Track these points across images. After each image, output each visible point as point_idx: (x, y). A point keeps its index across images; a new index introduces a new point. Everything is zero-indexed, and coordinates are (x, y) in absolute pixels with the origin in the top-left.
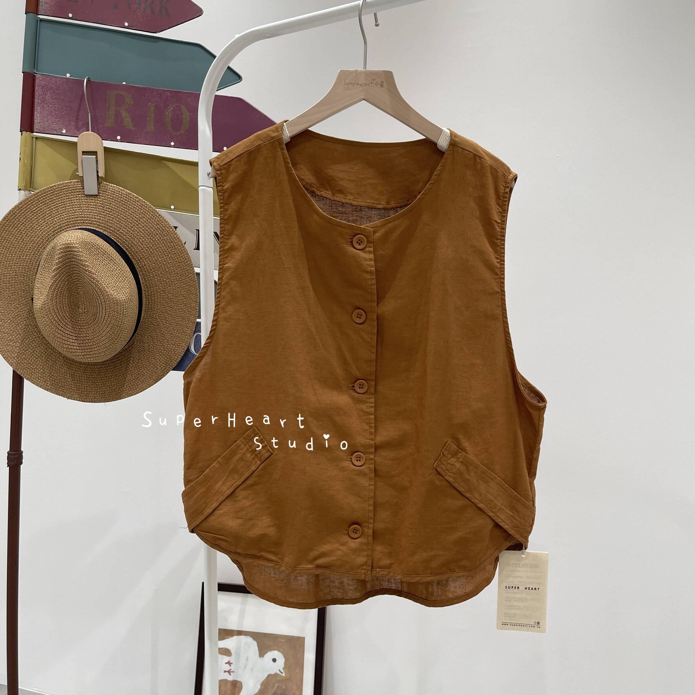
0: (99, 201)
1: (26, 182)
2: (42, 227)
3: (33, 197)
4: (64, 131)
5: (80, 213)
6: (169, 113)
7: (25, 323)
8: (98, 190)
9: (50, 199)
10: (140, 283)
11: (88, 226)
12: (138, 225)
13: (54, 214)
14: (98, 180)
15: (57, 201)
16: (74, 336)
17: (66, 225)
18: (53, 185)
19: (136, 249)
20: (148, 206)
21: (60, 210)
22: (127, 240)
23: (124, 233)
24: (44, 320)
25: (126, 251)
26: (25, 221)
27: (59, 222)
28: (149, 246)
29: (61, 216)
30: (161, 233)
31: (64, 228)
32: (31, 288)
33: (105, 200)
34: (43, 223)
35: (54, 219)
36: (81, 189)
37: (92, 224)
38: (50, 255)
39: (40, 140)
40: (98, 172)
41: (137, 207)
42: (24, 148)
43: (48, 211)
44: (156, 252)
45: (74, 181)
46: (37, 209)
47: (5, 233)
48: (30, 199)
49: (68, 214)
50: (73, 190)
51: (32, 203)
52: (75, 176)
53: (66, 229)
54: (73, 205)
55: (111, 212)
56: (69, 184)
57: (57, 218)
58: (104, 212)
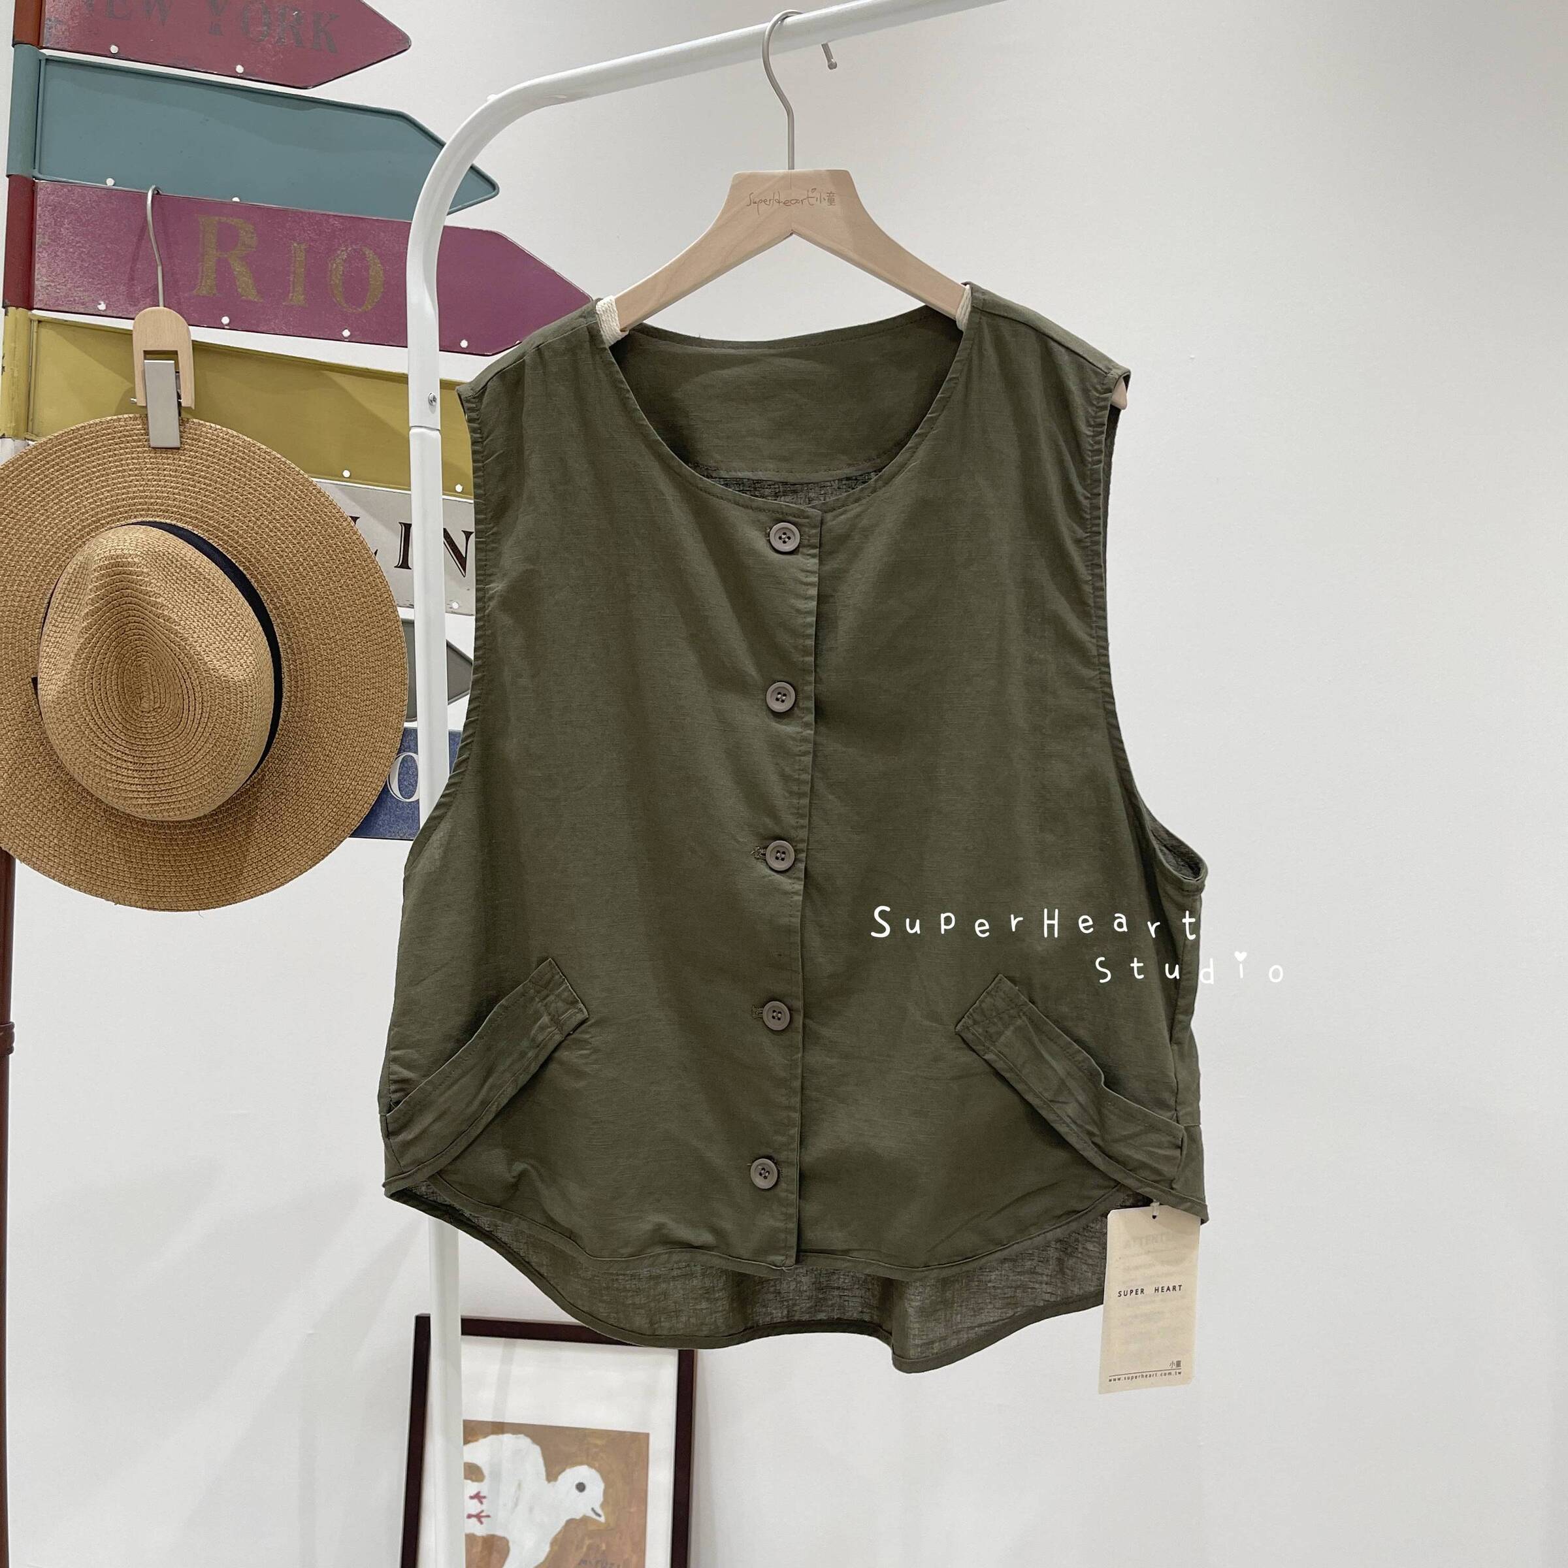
0: (182, 460)
1: (17, 421)
2: (54, 519)
3: (34, 453)
4: (102, 307)
5: (141, 488)
6: (337, 266)
7: (17, 735)
8: (181, 437)
9: (73, 456)
10: (277, 643)
11: (158, 517)
12: (270, 514)
13: (81, 490)
14: (180, 414)
15: (88, 462)
16: (131, 762)
17: (110, 515)
18: (78, 426)
19: (267, 567)
20: (293, 471)
21: (96, 481)
22: (246, 548)
23: (241, 532)
24: (63, 727)
25: (245, 572)
26: (16, 507)
27: (93, 509)
28: (295, 561)
29: (97, 495)
30: (323, 531)
31: (104, 522)
32: (31, 656)
33: (196, 460)
34: (57, 510)
35: (82, 501)
36: (142, 435)
37: (167, 512)
38: (75, 582)
39: (50, 326)
40: (179, 397)
41: (268, 474)
42: (13, 345)
43: (68, 484)
44: (311, 573)
45: (126, 416)
46: (42, 480)
48: (26, 458)
49: (113, 490)
50: (125, 436)
51: (31, 466)
52: (126, 404)
53: (108, 523)
54: (125, 471)
55: (210, 485)
56: (115, 424)
57: (88, 499)
58: (194, 486)
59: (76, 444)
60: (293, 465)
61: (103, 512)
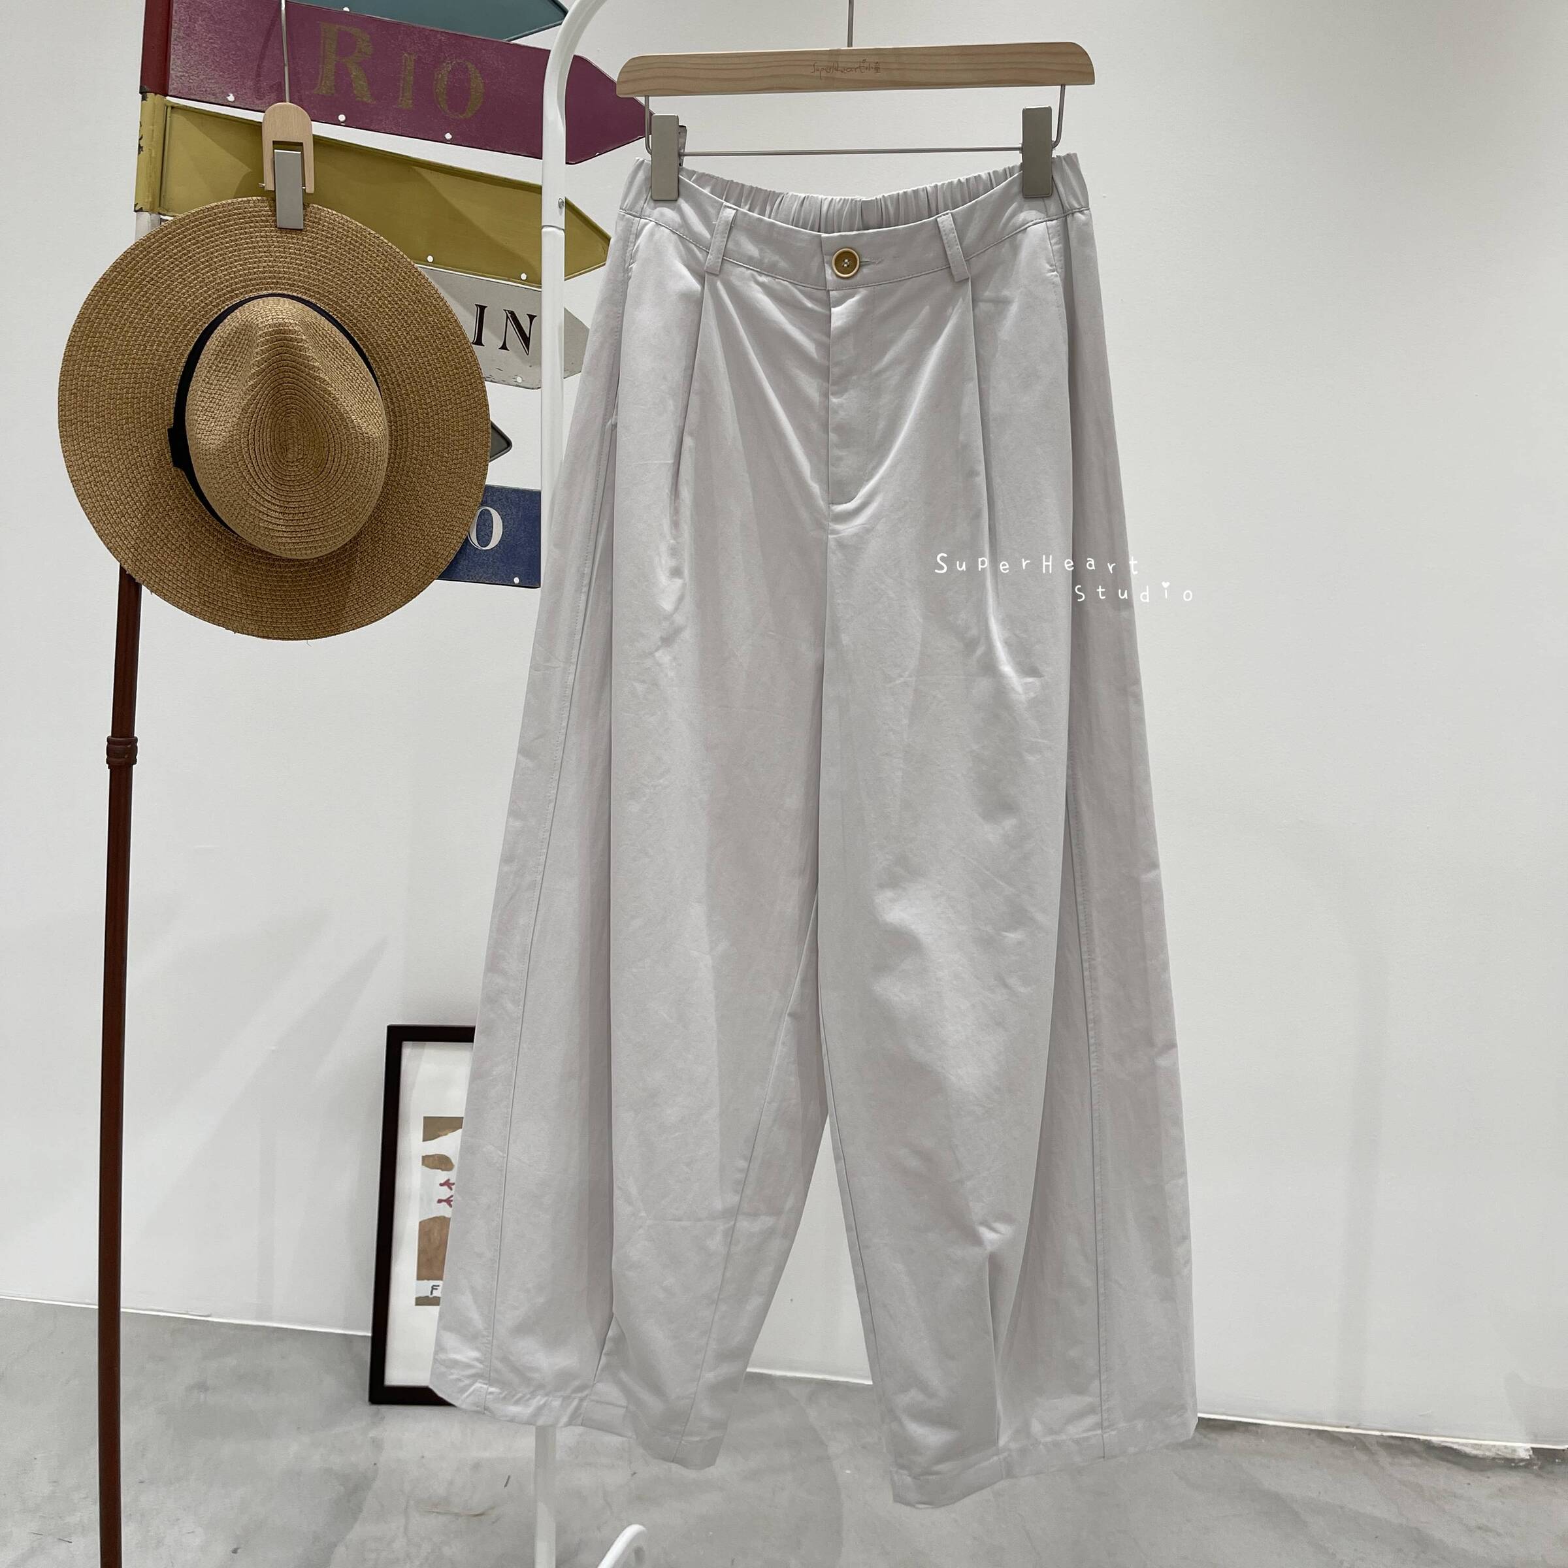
0: (305, 240)
1: (153, 198)
2: (192, 287)
3: (172, 227)
4: (231, 98)
5: (270, 264)
6: (443, 77)
8: (304, 220)
9: (209, 232)
12: (380, 292)
13: (215, 263)
14: (304, 200)
15: (222, 238)
16: (278, 505)
17: (245, 287)
18: (213, 204)
19: (377, 341)
20: (398, 255)
21: (229, 255)
22: (360, 323)
23: (355, 307)
25: (358, 345)
26: (156, 275)
27: (229, 281)
28: (400, 334)
29: (231, 268)
30: (423, 309)
31: (237, 292)
32: (167, 410)
33: (316, 241)
34: (194, 279)
35: (217, 273)
36: (269, 216)
37: (298, 288)
39: (181, 112)
40: (304, 183)
41: (375, 258)
42: (150, 127)
43: (203, 257)
45: (254, 198)
46: (180, 252)
47: (115, 297)
48: (166, 232)
49: (245, 264)
50: (254, 216)
51: (170, 239)
52: (253, 185)
53: (242, 294)
54: (255, 247)
55: (329, 264)
56: (245, 205)
57: (222, 271)
58: (316, 264)
59: (210, 221)
60: (398, 250)
61: (236, 283)
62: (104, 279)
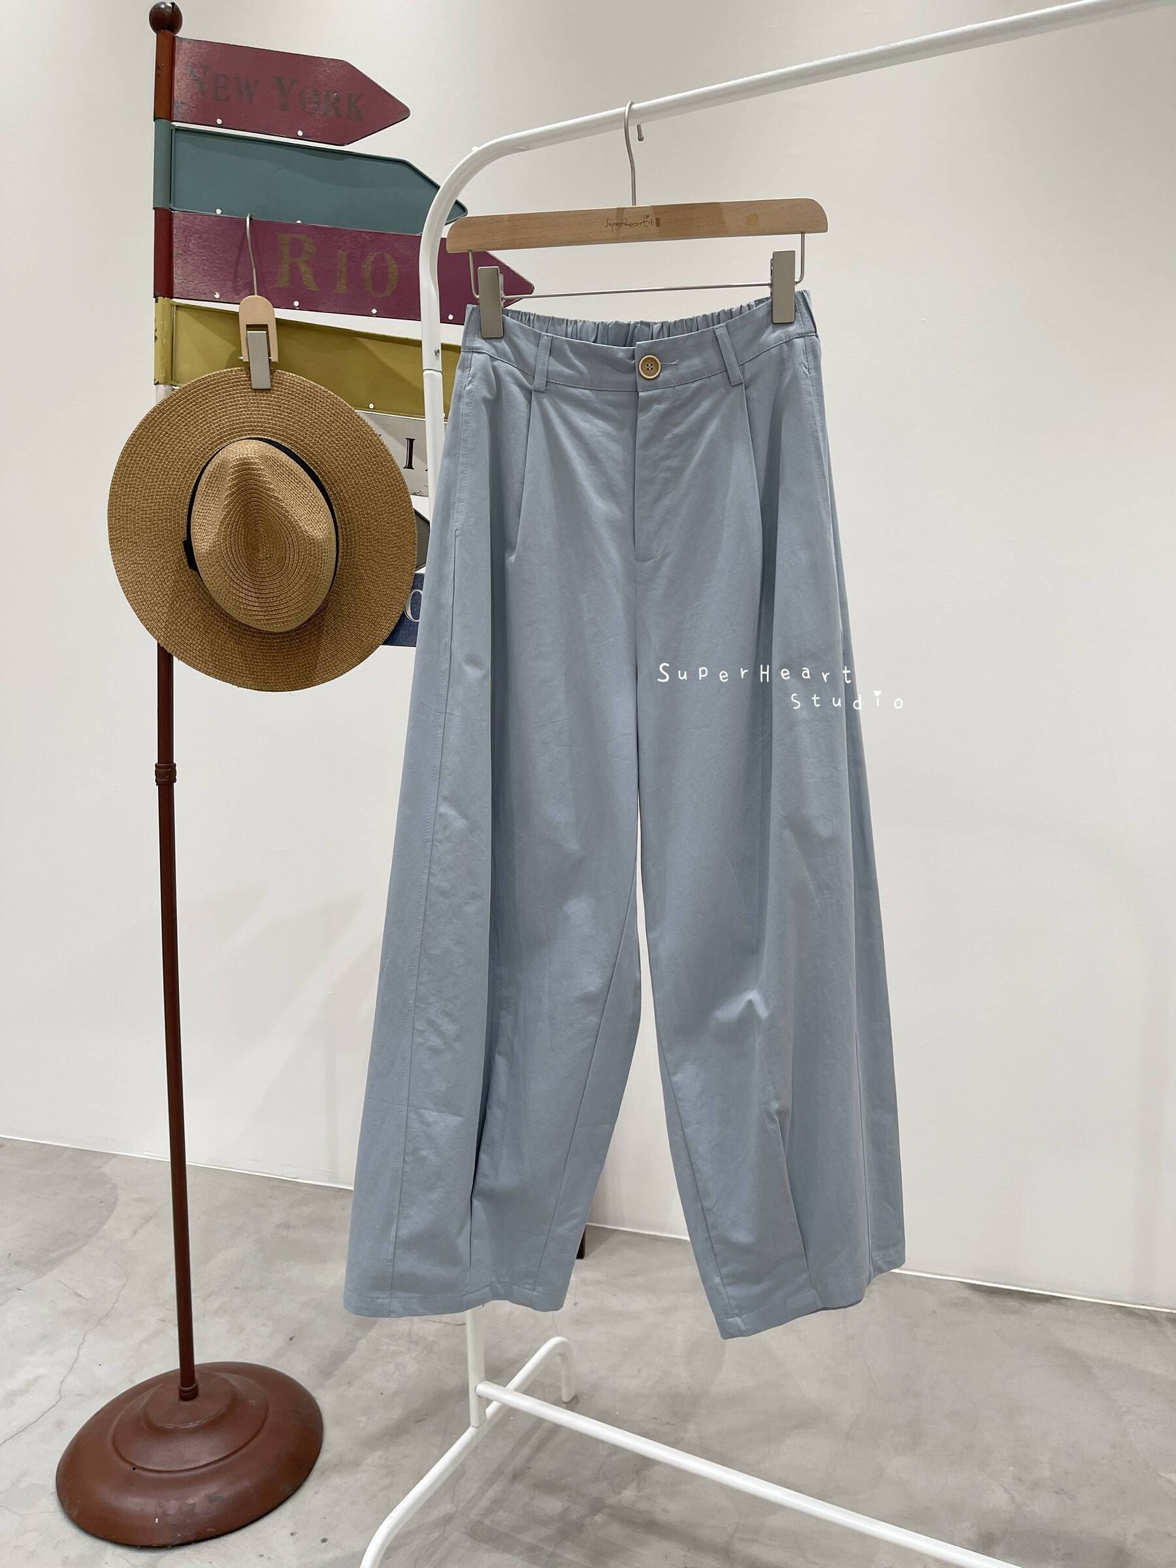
0: (273, 397)
1: (166, 373)
2: (194, 437)
3: (179, 394)
4: (217, 296)
5: (248, 416)
6: (368, 265)
8: (271, 382)
9: (204, 396)
11: (264, 435)
12: (329, 433)
13: (210, 418)
14: (270, 367)
15: (214, 400)
17: (229, 434)
18: (207, 375)
19: (328, 467)
20: (344, 405)
21: (219, 412)
22: (315, 455)
23: (311, 444)
24: (213, 569)
25: (314, 471)
26: (169, 430)
27: (218, 430)
28: (345, 463)
29: (220, 421)
30: (362, 444)
31: (225, 438)
32: (182, 527)
33: (281, 397)
34: (195, 431)
35: (211, 425)
36: (247, 381)
37: (268, 432)
38: (215, 476)
39: (183, 309)
40: (269, 356)
41: (327, 406)
42: (162, 322)
43: (201, 414)
44: (355, 471)
45: (236, 369)
46: (185, 411)
47: (142, 448)
48: (174, 398)
49: (230, 417)
50: (236, 382)
51: (178, 402)
52: (235, 360)
53: (228, 439)
54: (237, 405)
55: (291, 414)
56: (230, 374)
57: (214, 424)
58: (281, 414)
59: (205, 387)
60: (342, 400)
61: (224, 432)
62: (134, 435)
